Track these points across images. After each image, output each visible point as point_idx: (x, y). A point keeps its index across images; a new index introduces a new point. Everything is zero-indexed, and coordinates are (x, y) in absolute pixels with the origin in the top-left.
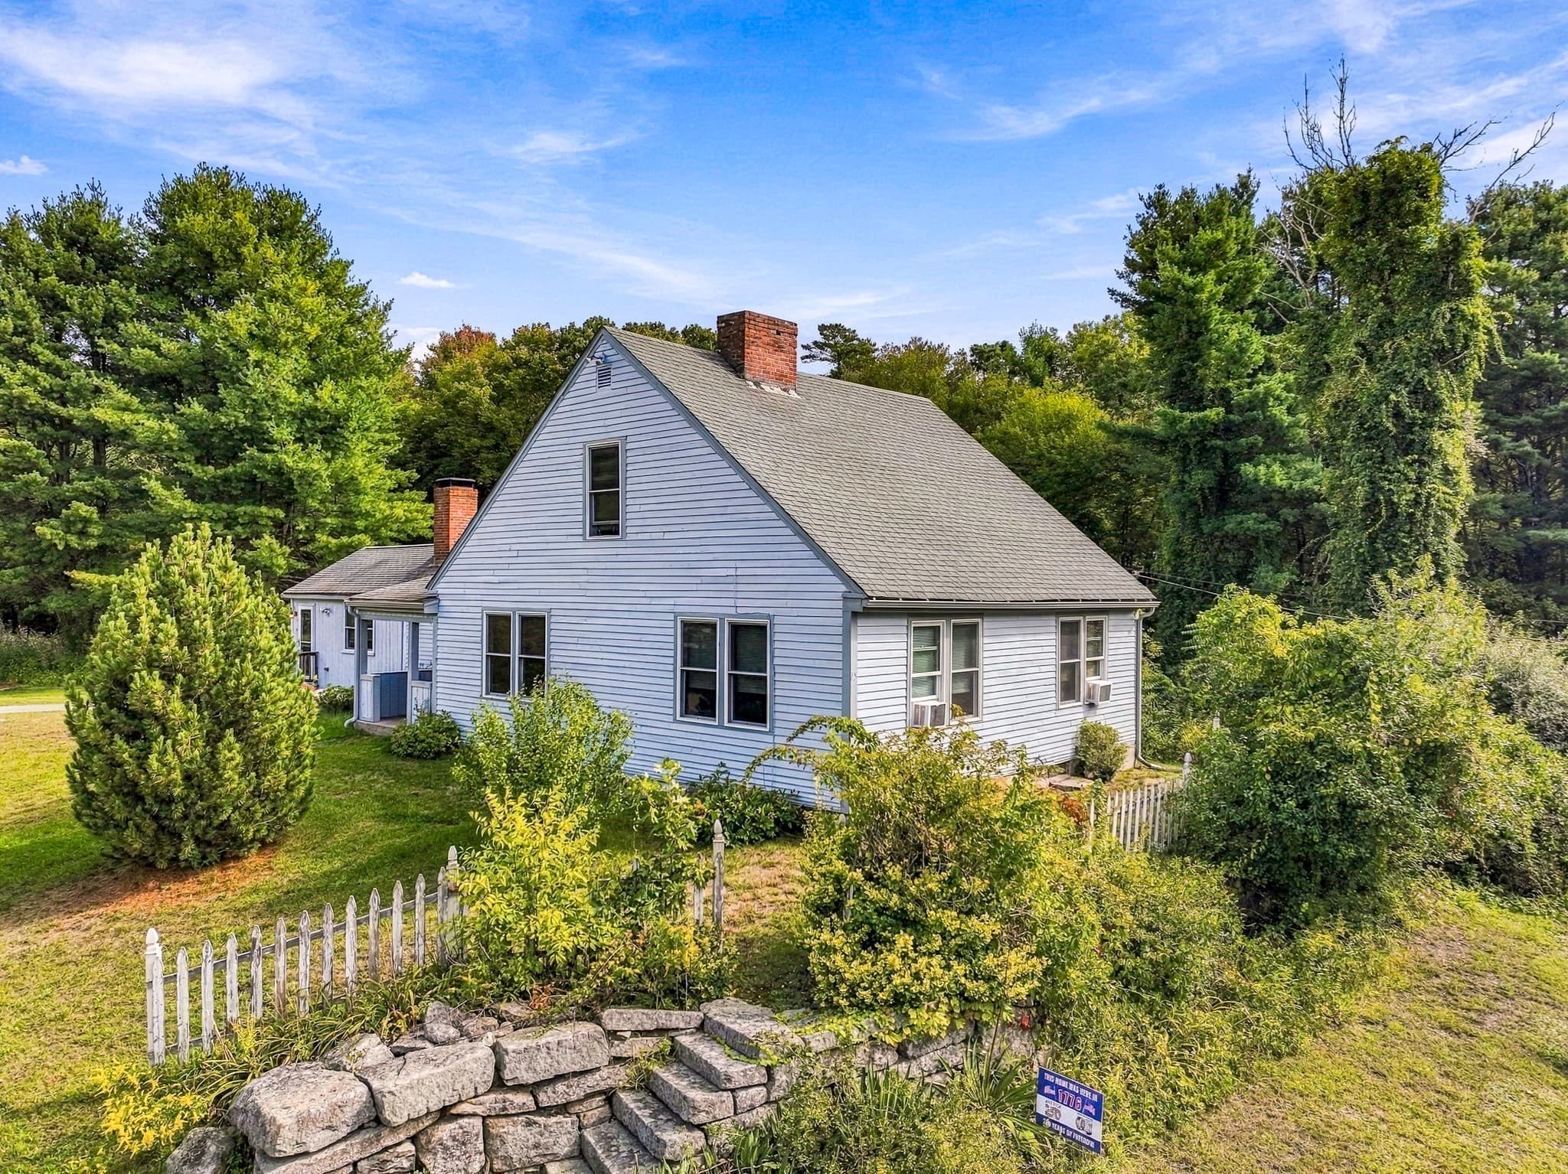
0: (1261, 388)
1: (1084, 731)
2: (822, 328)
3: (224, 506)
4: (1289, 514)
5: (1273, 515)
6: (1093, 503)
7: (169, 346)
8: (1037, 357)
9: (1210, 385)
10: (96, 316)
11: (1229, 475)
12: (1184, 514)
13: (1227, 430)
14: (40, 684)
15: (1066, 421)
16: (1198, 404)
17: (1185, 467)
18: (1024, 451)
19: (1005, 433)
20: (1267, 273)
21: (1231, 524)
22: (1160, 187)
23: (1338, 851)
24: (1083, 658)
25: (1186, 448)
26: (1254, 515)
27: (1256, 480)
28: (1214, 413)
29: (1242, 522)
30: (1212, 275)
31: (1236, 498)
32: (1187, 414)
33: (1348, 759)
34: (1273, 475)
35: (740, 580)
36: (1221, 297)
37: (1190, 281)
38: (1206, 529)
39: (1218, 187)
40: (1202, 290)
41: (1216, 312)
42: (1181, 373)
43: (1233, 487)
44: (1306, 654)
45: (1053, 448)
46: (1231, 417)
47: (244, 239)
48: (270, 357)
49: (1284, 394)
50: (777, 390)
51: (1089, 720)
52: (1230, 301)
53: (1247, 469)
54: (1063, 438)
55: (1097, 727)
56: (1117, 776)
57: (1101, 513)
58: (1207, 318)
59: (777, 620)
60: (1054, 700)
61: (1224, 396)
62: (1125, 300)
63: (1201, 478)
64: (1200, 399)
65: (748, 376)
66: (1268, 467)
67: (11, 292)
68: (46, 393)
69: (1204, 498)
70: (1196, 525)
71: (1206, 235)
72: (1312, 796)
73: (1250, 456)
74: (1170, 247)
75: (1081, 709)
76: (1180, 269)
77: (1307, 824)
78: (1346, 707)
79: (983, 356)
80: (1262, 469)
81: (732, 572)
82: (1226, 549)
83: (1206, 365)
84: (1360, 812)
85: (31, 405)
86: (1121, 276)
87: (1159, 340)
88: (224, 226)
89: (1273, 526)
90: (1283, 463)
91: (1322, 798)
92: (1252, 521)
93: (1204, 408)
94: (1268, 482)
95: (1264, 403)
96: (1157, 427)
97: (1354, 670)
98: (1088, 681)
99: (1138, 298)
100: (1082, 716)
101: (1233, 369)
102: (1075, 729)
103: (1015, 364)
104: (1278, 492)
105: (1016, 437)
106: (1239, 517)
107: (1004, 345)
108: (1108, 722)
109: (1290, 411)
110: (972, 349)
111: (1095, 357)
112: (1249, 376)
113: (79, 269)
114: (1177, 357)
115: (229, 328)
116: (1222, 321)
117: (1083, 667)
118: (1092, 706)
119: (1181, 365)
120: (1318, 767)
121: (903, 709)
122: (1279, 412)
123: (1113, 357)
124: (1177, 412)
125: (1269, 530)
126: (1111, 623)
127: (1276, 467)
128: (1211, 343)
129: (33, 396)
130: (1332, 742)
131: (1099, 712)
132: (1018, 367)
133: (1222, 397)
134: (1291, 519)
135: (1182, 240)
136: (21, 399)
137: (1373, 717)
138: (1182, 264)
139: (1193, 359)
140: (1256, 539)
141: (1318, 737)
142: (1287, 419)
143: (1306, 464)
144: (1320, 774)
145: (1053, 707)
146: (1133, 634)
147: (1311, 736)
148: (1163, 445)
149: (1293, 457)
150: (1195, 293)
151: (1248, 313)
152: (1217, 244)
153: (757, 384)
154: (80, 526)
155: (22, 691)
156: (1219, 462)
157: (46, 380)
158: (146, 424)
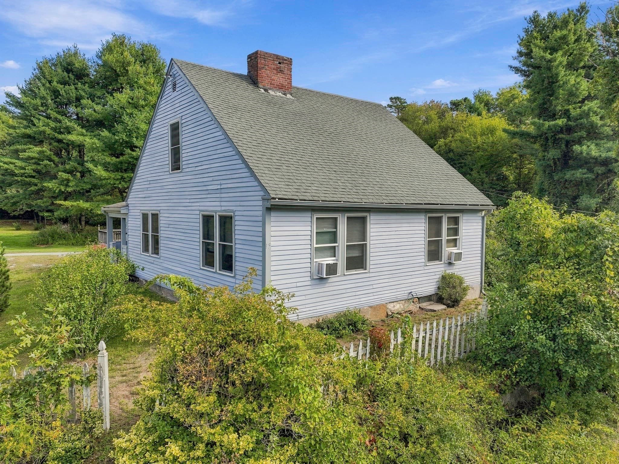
0: (586, 108)
1: (443, 278)
2: (391, 99)
3: (119, 174)
4: (600, 170)
5: (590, 170)
6: (504, 169)
7: (99, 108)
8: (481, 103)
9: (559, 108)
10: (72, 97)
11: (569, 152)
12: (545, 172)
13: (569, 130)
14: (59, 244)
15: (492, 131)
16: (553, 117)
17: (545, 148)
18: (471, 145)
19: (463, 137)
20: (591, 50)
21: (568, 175)
22: (535, 12)
23: (576, 371)
24: (445, 237)
25: (547, 139)
26: (580, 170)
27: (581, 153)
28: (560, 122)
29: (574, 174)
30: (560, 53)
31: (571, 162)
32: (547, 122)
33: (586, 309)
34: (591, 150)
35: (223, 191)
36: (565, 63)
37: (548, 57)
38: (556, 178)
39: (568, 10)
40: (555, 61)
41: (562, 72)
42: (544, 103)
43: (570, 158)
44: (563, 236)
45: (485, 143)
46: (570, 123)
47: (129, 64)
48: (135, 111)
49: (599, 110)
50: (279, 94)
51: (448, 272)
52: (571, 66)
53: (577, 148)
54: (489, 138)
55: (452, 276)
56: (462, 303)
57: (508, 173)
58: (557, 75)
59: (236, 213)
60: (423, 261)
61: (566, 113)
62: (517, 70)
63: (554, 153)
64: (554, 115)
65: (260, 86)
66: (588, 146)
67: (39, 89)
68: (54, 129)
69: (555, 163)
70: (551, 176)
71: (558, 33)
72: (558, 333)
73: (579, 142)
74: (539, 41)
75: (443, 266)
76: (544, 52)
77: (555, 351)
78: (589, 272)
79: (456, 105)
80: (585, 147)
81: (219, 187)
82: (566, 187)
83: (557, 98)
84: (593, 347)
85: (48, 134)
86: (515, 58)
87: (533, 88)
88: (120, 58)
89: (590, 176)
90: (597, 145)
91: (565, 335)
92: (579, 174)
93: (556, 119)
94: (588, 154)
95: (588, 115)
96: (532, 129)
97: (597, 248)
98: (447, 250)
99: (523, 68)
100: (443, 269)
101: (571, 99)
102: (438, 276)
103: (471, 108)
104: (593, 158)
105: (467, 139)
106: (573, 172)
107: (465, 99)
108: (459, 273)
109: (602, 118)
110: (451, 103)
111: (509, 101)
112: (579, 102)
113: (67, 79)
114: (542, 95)
115: (120, 101)
116: (565, 75)
117: (444, 242)
118: (450, 264)
119: (544, 99)
120: (563, 313)
121: (309, 265)
122: (595, 119)
123: (516, 101)
124: (541, 121)
125: (588, 177)
126: (464, 218)
127: (593, 147)
128: (559, 87)
129: (48, 131)
130: (575, 296)
131: (454, 267)
132: (472, 109)
133: (565, 114)
134: (600, 172)
135: (545, 38)
136: (44, 132)
137: (608, 280)
138: (545, 49)
139: (551, 95)
140: (582, 181)
141: (565, 291)
142: (600, 123)
143: (610, 144)
144: (565, 318)
145: (423, 264)
146: (481, 224)
147: (560, 291)
148: (534, 138)
149: (602, 142)
150: (551, 62)
151: (580, 71)
152: (564, 38)
153: (266, 90)
154: (65, 182)
155: (52, 247)
156: (563, 146)
157: (53, 124)
158: (88, 140)
